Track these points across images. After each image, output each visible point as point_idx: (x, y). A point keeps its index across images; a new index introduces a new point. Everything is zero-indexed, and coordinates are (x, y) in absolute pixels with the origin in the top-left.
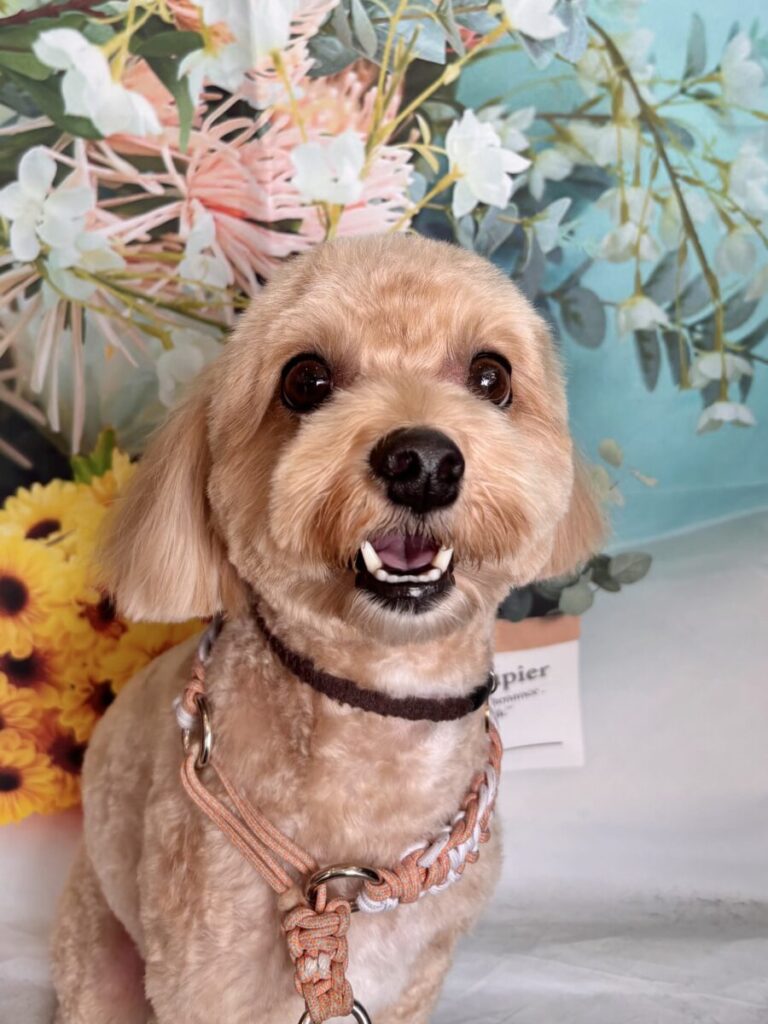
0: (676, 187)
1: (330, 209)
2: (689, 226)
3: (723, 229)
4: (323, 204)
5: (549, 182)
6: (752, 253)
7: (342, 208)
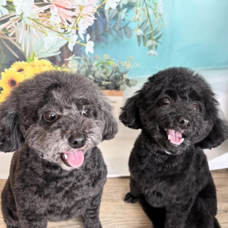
0: (147, 8)
1: (82, 7)
2: (148, 16)
3: (154, 16)
4: (80, 6)
5: (123, 5)
6: (159, 22)
7: (84, 7)
